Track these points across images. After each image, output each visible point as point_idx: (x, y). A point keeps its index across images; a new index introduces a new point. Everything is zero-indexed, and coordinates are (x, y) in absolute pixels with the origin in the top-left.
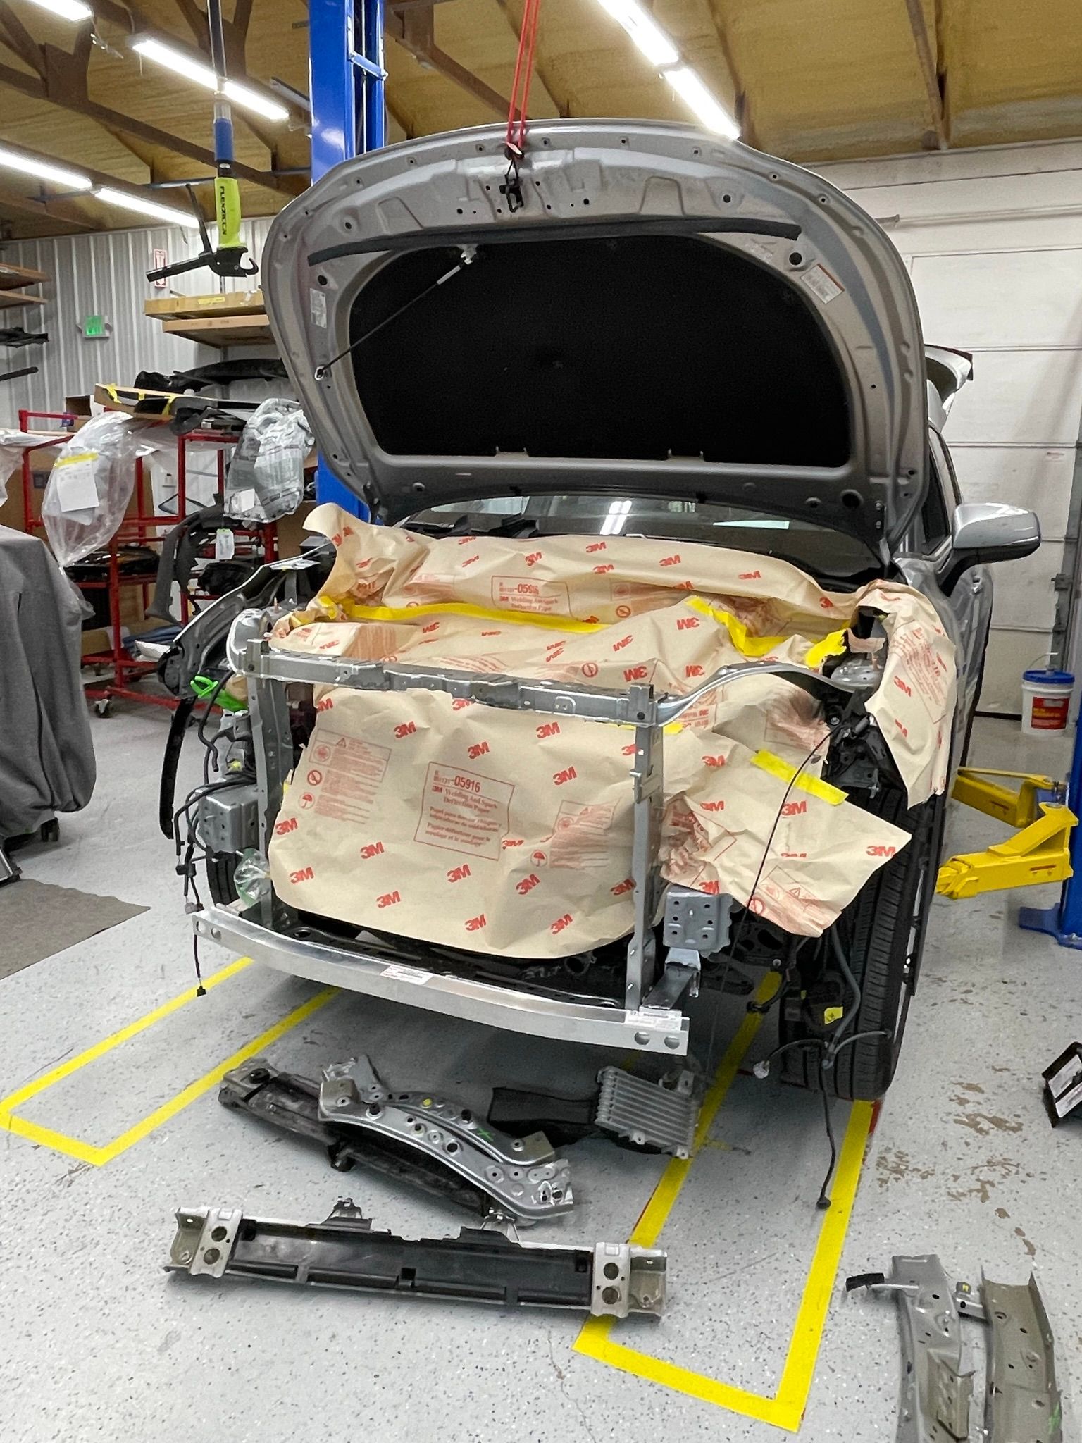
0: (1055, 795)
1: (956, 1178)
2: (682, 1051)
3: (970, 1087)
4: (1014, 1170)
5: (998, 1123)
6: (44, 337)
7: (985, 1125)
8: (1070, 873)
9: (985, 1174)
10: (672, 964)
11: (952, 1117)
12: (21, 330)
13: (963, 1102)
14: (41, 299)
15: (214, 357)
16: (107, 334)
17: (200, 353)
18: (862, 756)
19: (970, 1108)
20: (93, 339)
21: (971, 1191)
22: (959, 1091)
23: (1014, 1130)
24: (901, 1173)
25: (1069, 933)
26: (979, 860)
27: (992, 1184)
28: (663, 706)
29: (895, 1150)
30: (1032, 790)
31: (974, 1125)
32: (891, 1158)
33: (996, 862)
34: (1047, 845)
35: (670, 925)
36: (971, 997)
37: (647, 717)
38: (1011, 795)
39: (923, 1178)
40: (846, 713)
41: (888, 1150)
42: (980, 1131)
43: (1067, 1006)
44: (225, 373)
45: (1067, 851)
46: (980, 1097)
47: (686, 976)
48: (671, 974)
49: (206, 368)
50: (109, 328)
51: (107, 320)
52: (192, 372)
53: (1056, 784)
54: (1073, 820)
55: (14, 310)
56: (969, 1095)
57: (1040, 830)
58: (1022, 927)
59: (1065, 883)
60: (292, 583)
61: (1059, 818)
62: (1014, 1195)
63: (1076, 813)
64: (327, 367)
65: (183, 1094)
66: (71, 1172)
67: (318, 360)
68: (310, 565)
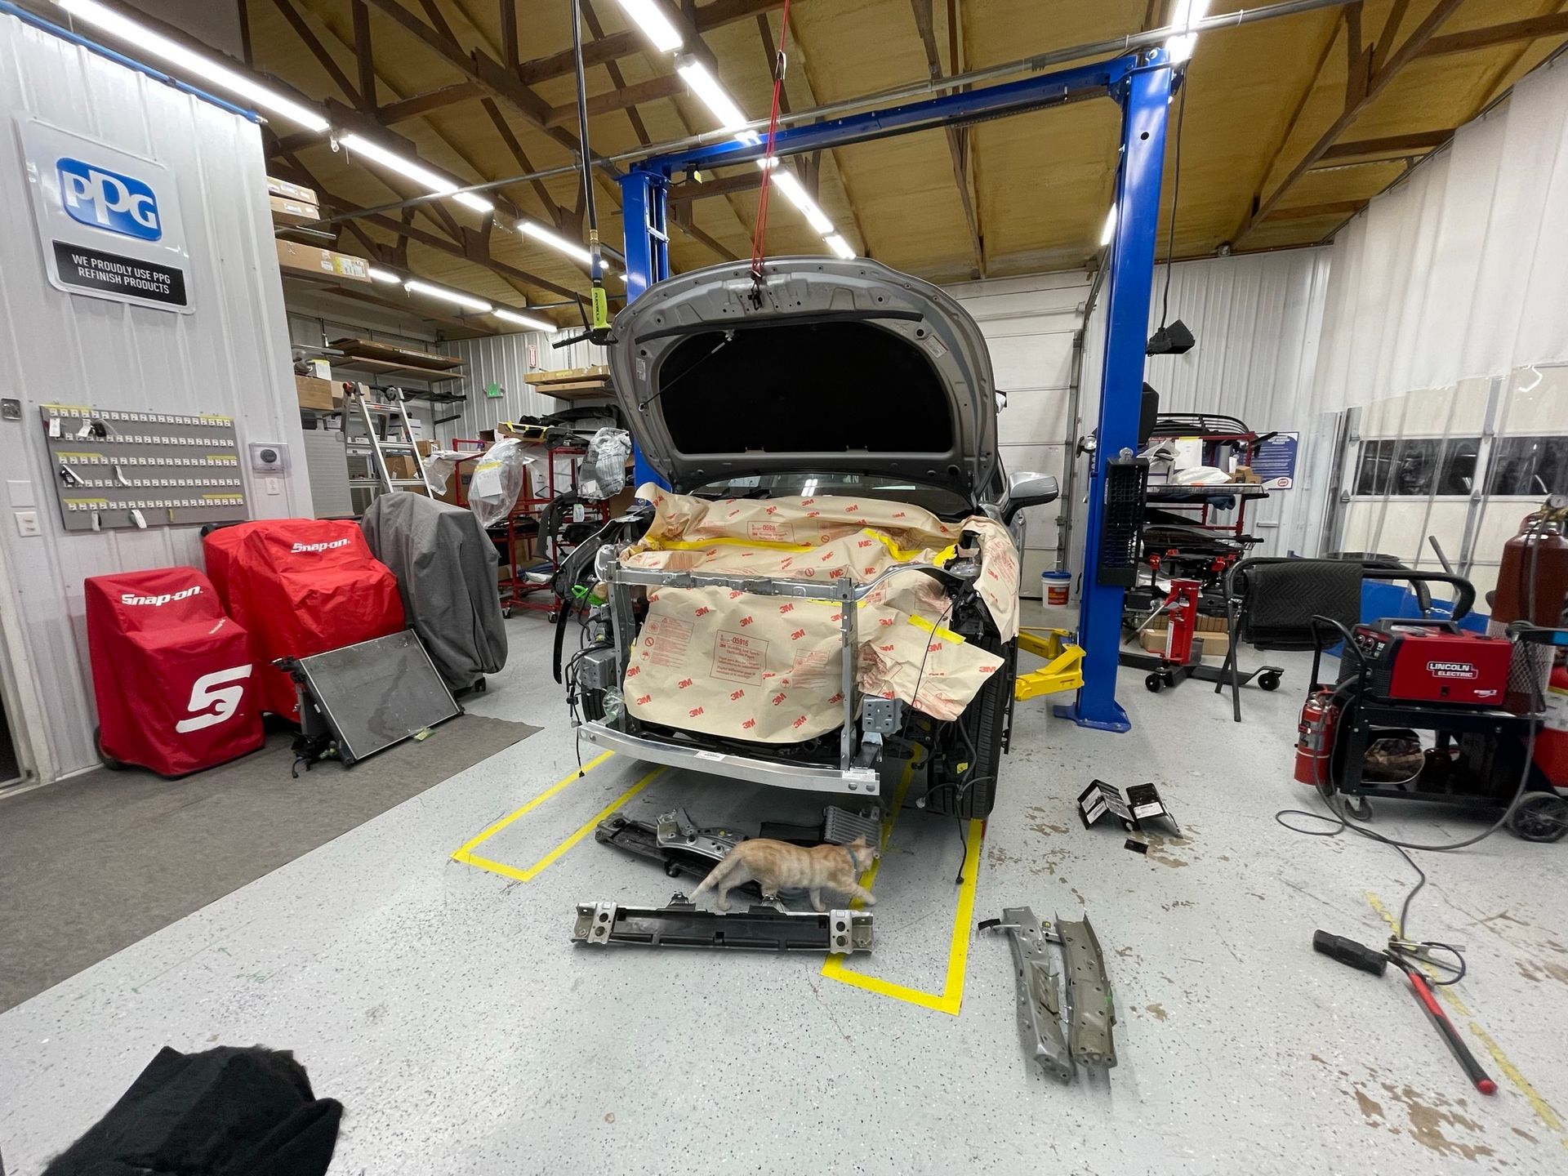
0: (1071, 639)
1: (1035, 862)
2: (877, 792)
3: (1037, 809)
4: (1067, 855)
5: (1055, 829)
6: (464, 397)
7: (1048, 830)
8: (1083, 683)
9: (1051, 859)
10: (866, 743)
11: (1028, 827)
12: (450, 393)
13: (1033, 818)
14: (461, 375)
15: (566, 407)
16: (502, 394)
17: (557, 405)
18: (971, 616)
19: (1038, 821)
20: (494, 398)
21: (1044, 869)
22: (1031, 811)
23: (1065, 832)
24: (1002, 860)
25: (1083, 719)
26: (1032, 678)
27: (1055, 864)
28: (857, 590)
29: (997, 847)
30: (1057, 638)
31: (1042, 831)
32: (996, 852)
33: (1042, 679)
34: (1069, 668)
35: (866, 719)
36: (1031, 758)
37: (849, 596)
38: (1045, 641)
39: (1016, 862)
40: (961, 591)
41: (994, 848)
42: (1045, 834)
43: (1087, 760)
44: (572, 415)
45: (1080, 671)
46: (1042, 814)
47: (874, 750)
48: (866, 749)
49: (561, 413)
50: (503, 391)
51: (501, 387)
52: (554, 415)
53: (1071, 633)
54: (1083, 653)
55: (446, 382)
56: (1036, 814)
57: (1063, 660)
58: (1056, 716)
59: (1078, 690)
60: (628, 530)
61: (1074, 652)
62: (1069, 870)
63: (1084, 649)
64: (646, 403)
65: (573, 837)
66: (509, 886)
67: (641, 400)
68: (638, 519)
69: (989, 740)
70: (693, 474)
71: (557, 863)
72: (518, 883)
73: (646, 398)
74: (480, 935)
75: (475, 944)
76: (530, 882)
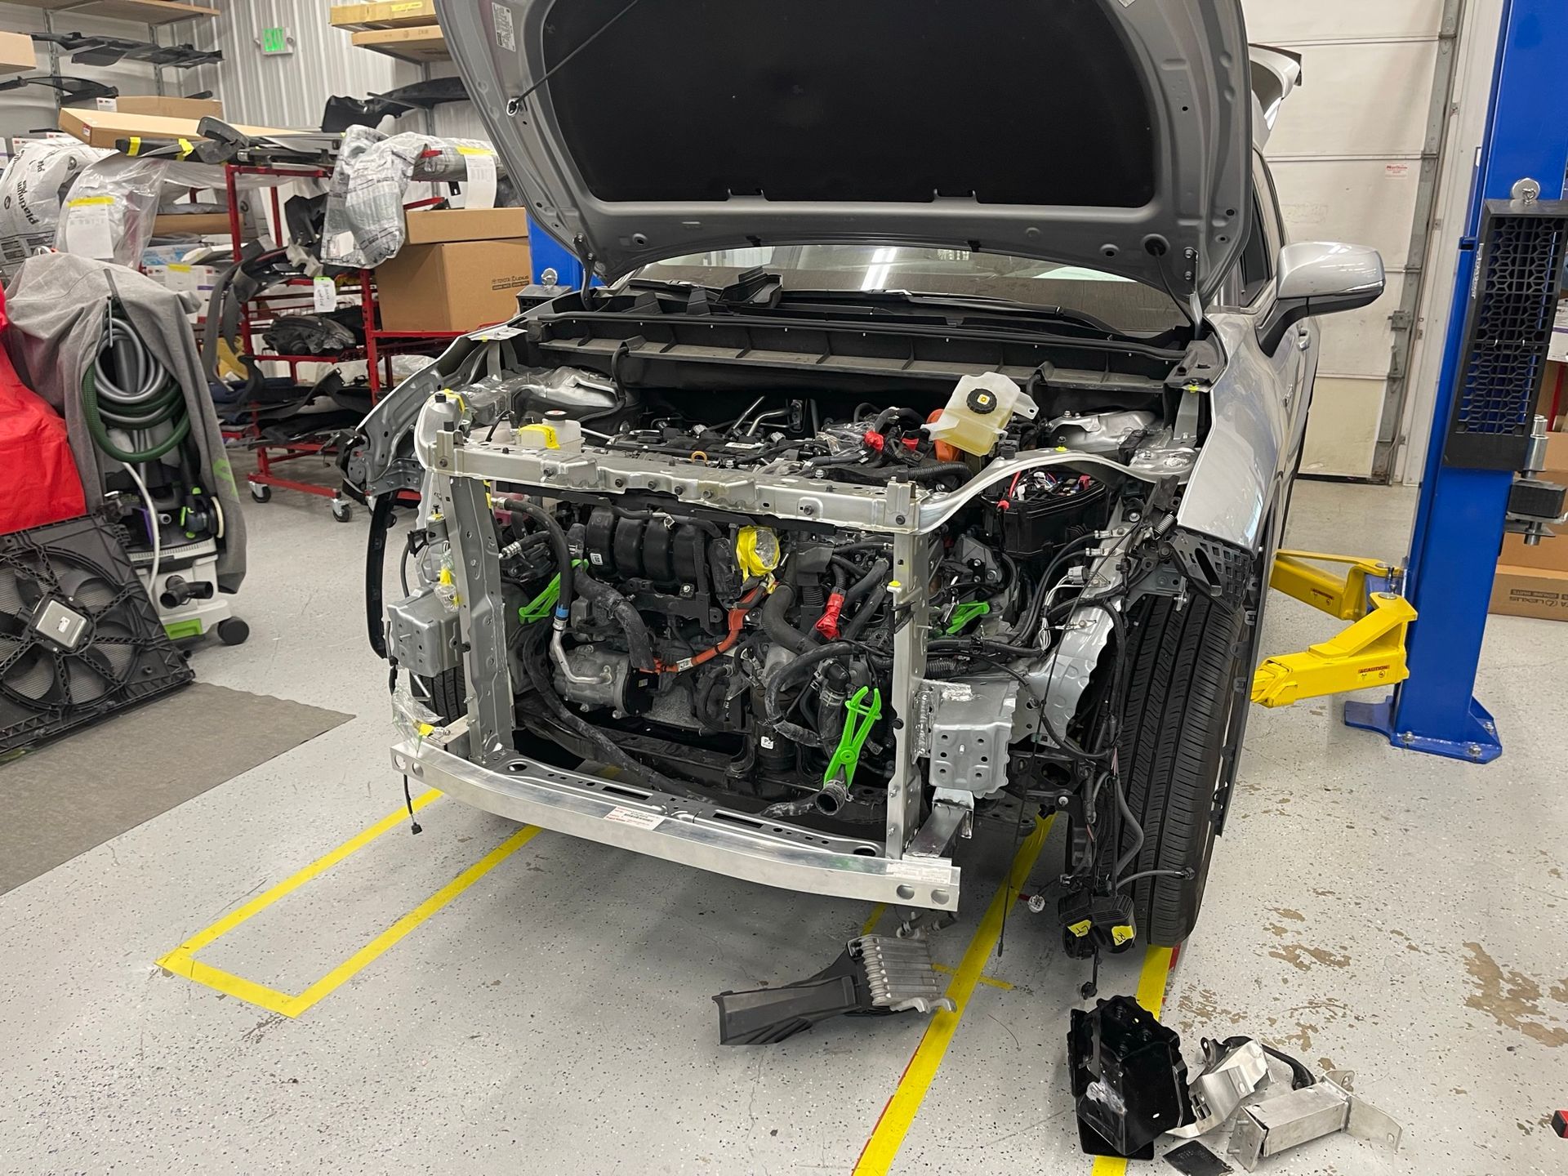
0: (1390, 582)
1: (1273, 1021)
2: (952, 905)
3: (1287, 914)
4: (1340, 1012)
5: (1321, 956)
6: (218, 55)
7: (1306, 959)
8: (1405, 673)
9: (1308, 1018)
10: (939, 801)
11: (1266, 950)
12: (191, 47)
13: (1279, 931)
14: (212, 11)
15: (415, 76)
16: (290, 50)
17: (398, 72)
18: (1165, 560)
19: (1288, 939)
20: (274, 56)
21: (1290, 1038)
22: (1275, 917)
23: (1340, 964)
24: (1208, 1015)
25: (1404, 732)
26: (1298, 661)
27: (1315, 1030)
28: (926, 507)
29: (1200, 988)
30: (1361, 576)
31: (1294, 959)
32: (1196, 998)
33: (1320, 663)
34: (1383, 641)
35: (936, 763)
36: (1287, 807)
37: (908, 522)
38: (1336, 579)
39: (1234, 1021)
40: (1147, 508)
41: (1192, 988)
42: (1300, 965)
43: (1403, 817)
44: (424, 95)
45: (1402, 649)
46: (1299, 926)
47: (957, 815)
48: (939, 811)
49: (405, 90)
50: (291, 42)
51: (289, 34)
52: (390, 94)
53: (1391, 570)
54: (1411, 613)
55: (184, 24)
56: (1287, 923)
57: (1371, 626)
58: (1347, 724)
59: (1397, 686)
60: (495, 357)
61: (1394, 611)
62: (1341, 1042)
63: (1415, 605)
64: (521, 99)
65: (392, 931)
66: (260, 1025)
67: (510, 92)
68: (515, 332)
69: (1188, 804)
70: (625, 242)
71: (354, 982)
72: (277, 1020)
73: (520, 88)
74: (197, 1119)
75: (189, 1134)
76: (301, 1016)
